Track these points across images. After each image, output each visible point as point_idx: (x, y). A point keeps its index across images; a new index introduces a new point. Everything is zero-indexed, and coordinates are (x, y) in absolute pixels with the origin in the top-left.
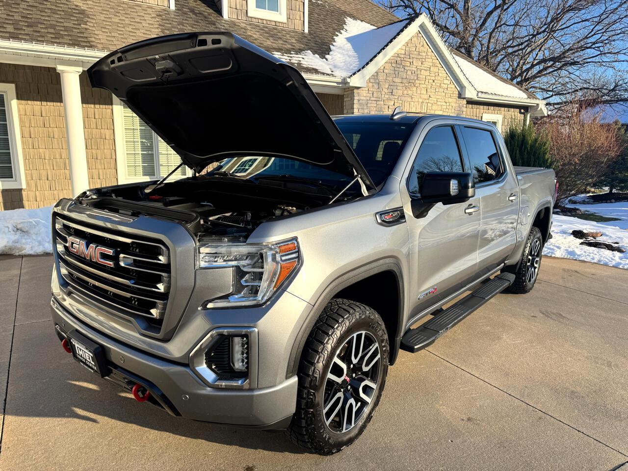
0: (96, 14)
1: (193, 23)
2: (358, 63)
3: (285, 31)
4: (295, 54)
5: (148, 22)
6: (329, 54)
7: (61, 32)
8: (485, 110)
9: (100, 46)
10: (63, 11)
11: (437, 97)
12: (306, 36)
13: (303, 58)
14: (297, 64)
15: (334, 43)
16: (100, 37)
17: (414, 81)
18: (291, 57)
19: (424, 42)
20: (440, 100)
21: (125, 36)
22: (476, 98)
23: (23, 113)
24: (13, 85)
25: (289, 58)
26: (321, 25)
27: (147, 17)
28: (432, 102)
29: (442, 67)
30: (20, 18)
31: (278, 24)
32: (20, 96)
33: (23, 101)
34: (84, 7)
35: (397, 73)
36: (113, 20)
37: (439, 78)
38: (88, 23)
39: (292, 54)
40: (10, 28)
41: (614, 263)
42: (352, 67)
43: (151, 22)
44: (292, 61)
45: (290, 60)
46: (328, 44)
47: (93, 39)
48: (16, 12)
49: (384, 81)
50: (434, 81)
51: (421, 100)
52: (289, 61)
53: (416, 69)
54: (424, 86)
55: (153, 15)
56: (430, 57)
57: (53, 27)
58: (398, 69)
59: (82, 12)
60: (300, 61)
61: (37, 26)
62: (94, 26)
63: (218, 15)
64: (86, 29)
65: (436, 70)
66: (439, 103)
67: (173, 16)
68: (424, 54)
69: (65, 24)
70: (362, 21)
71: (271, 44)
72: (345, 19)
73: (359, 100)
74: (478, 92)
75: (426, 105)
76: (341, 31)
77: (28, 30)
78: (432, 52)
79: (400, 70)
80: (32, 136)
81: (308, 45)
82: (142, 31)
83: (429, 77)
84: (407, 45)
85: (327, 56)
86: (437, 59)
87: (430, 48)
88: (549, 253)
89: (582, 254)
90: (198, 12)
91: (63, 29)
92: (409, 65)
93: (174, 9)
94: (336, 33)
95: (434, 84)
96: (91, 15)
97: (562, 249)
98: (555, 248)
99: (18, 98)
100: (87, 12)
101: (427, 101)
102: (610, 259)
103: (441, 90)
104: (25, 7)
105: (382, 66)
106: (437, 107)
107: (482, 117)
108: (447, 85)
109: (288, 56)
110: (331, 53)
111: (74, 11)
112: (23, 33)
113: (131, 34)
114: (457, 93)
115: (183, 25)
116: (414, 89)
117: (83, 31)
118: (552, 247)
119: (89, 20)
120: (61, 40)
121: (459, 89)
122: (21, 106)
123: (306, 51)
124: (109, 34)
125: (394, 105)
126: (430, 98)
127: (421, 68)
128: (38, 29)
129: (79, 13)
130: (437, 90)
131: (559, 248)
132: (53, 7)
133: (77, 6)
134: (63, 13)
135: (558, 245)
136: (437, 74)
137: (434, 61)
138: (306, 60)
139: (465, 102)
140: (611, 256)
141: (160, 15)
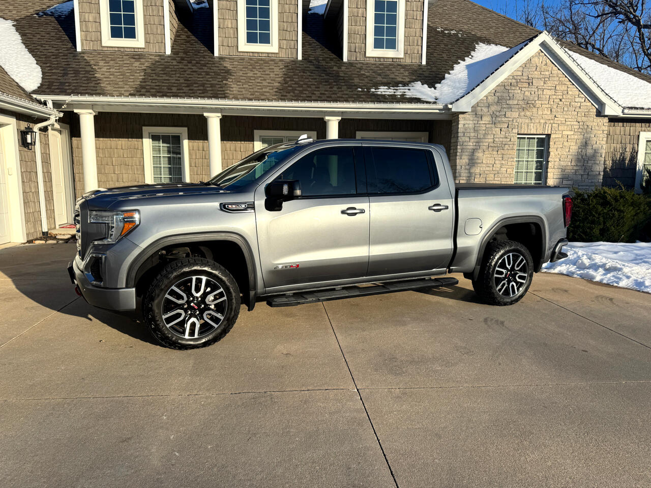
0: (237, 71)
1: (314, 69)
2: (466, 89)
3: (401, 66)
4: (402, 86)
5: (275, 73)
6: (440, 83)
7: (208, 89)
8: (643, 129)
9: (231, 96)
10: (214, 72)
11: (566, 117)
12: (423, 67)
13: (409, 90)
14: (400, 95)
15: (451, 72)
16: (234, 89)
17: (533, 102)
18: (397, 90)
19: (548, 60)
20: (570, 120)
21: (253, 86)
22: (621, 115)
23: (192, 149)
24: (186, 129)
25: (395, 91)
26: (444, 55)
27: (276, 70)
28: (559, 122)
29: (573, 84)
30: (184, 81)
31: (395, 60)
32: (190, 138)
33: (192, 141)
34: (230, 67)
35: (511, 95)
36: (248, 75)
37: (568, 96)
38: (229, 80)
39: (399, 86)
40: (174, 90)
42: (458, 93)
43: (277, 73)
44: (396, 94)
45: (395, 92)
46: (443, 73)
47: (228, 92)
48: (182, 77)
49: (495, 104)
50: (561, 100)
51: (542, 121)
52: (393, 93)
53: (536, 90)
54: (547, 106)
55: (281, 67)
56: (555, 75)
57: (203, 85)
58: (512, 92)
59: (228, 71)
60: (405, 92)
61: (192, 86)
62: (232, 81)
63: (340, 60)
64: (226, 84)
65: (564, 88)
66: (569, 123)
67: (298, 65)
68: (547, 73)
69: (213, 82)
70: (496, 45)
71: (381, 79)
72: (476, 45)
73: (464, 125)
74: (624, 108)
75: (550, 125)
76: (466, 58)
77: (186, 89)
78: (559, 69)
79: (516, 91)
80: (197, 166)
81: (421, 77)
82: (267, 81)
83: (554, 97)
84: (525, 66)
85: (437, 85)
86: (566, 77)
87: (556, 66)
88: (612, 282)
90: (321, 59)
91: (209, 86)
92: (527, 86)
93: (301, 59)
94: (459, 61)
95: (560, 103)
96: (233, 73)
99: (189, 139)
100: (231, 71)
101: (552, 122)
103: (571, 109)
104: (190, 73)
105: (493, 89)
106: (566, 127)
107: (639, 136)
108: (579, 104)
109: (394, 89)
110: (443, 81)
111: (222, 71)
112: (182, 91)
113: (258, 84)
114: (595, 110)
115: (304, 72)
116: (535, 110)
117: (224, 86)
119: (230, 77)
120: (205, 95)
121: (597, 107)
122: (191, 144)
123: (415, 83)
124: (241, 86)
125: (508, 127)
126: (556, 119)
127: (543, 87)
128: (192, 88)
129: (224, 73)
130: (566, 109)
132: (208, 70)
133: (225, 67)
134: (213, 74)
136: (566, 92)
137: (561, 79)
138: (412, 91)
139: (606, 120)
141: (288, 66)
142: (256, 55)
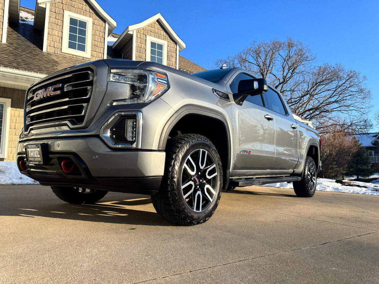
7: (43, 69)
10: (45, 60)
23: (13, 115)
24: (10, 100)
30: (21, 61)
32: (13, 106)
33: (14, 109)
34: (57, 60)
38: (58, 67)
40: (15, 65)
41: (362, 192)
48: (19, 58)
57: (39, 66)
59: (56, 62)
61: (30, 65)
64: (57, 69)
69: (45, 66)
77: (24, 66)
80: (16, 128)
88: (323, 189)
89: (343, 189)
91: (44, 67)
97: (330, 187)
98: (326, 187)
99: (12, 107)
102: (360, 191)
104: (25, 57)
111: (51, 61)
117: (55, 69)
118: (324, 187)
119: (59, 65)
120: (42, 72)
122: (13, 112)
128: (30, 66)
129: (54, 62)
131: (328, 187)
132: (40, 58)
133: (53, 59)
134: (45, 61)
135: (328, 185)
140: (361, 189)
142: (75, 57)
